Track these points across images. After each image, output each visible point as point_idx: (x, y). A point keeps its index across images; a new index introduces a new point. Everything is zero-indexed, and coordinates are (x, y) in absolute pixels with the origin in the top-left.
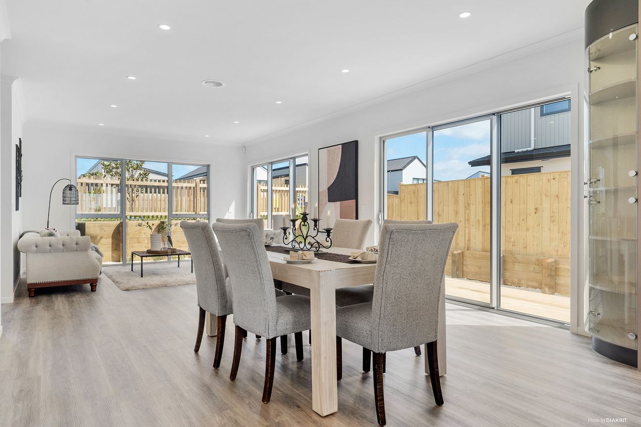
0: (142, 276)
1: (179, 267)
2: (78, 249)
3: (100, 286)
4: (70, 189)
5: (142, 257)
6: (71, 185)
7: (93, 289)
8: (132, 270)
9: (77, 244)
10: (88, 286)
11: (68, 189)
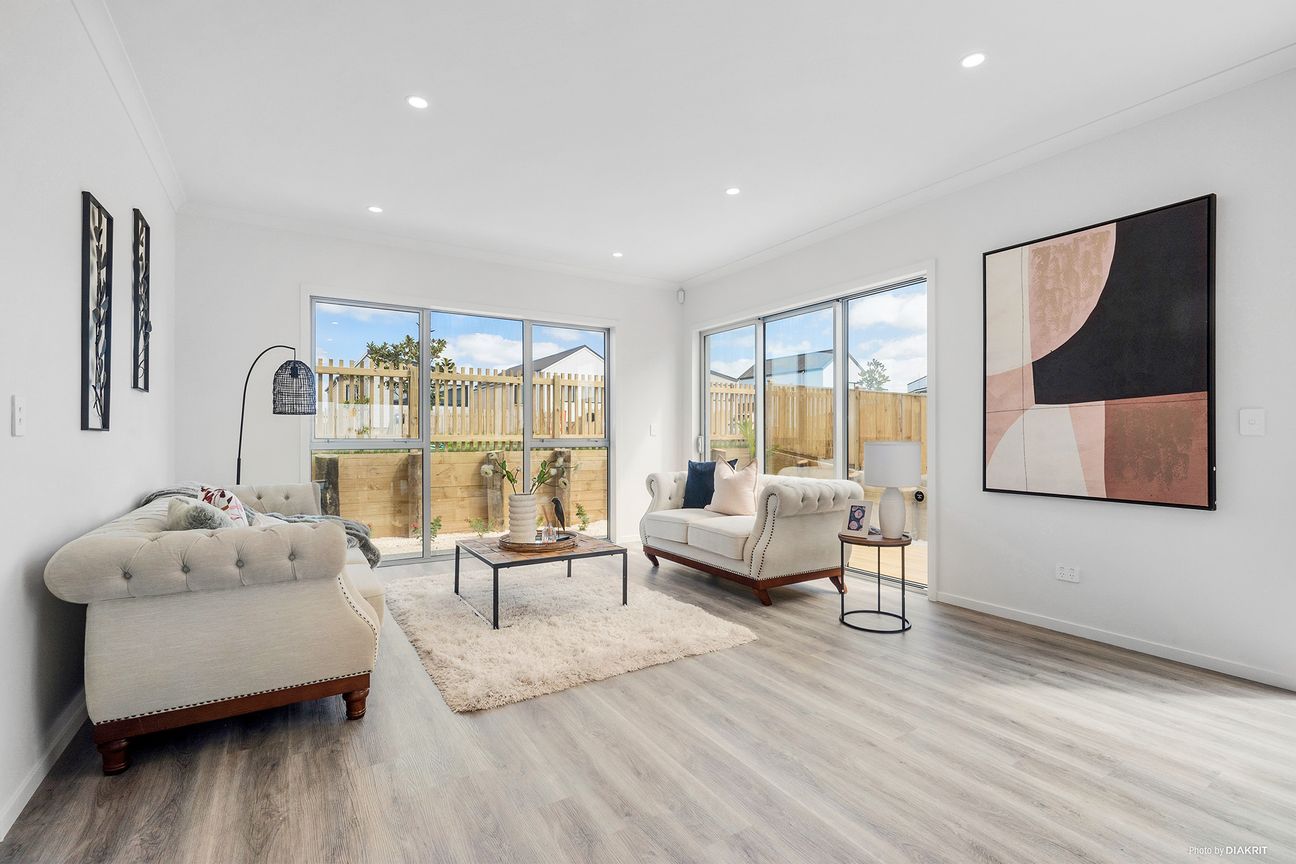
0: (496, 625)
1: (569, 575)
2: (299, 576)
3: (377, 697)
4: (294, 374)
5: (496, 567)
6: (296, 362)
7: (355, 710)
8: (457, 591)
9: (293, 556)
10: (338, 705)
11: (289, 372)
